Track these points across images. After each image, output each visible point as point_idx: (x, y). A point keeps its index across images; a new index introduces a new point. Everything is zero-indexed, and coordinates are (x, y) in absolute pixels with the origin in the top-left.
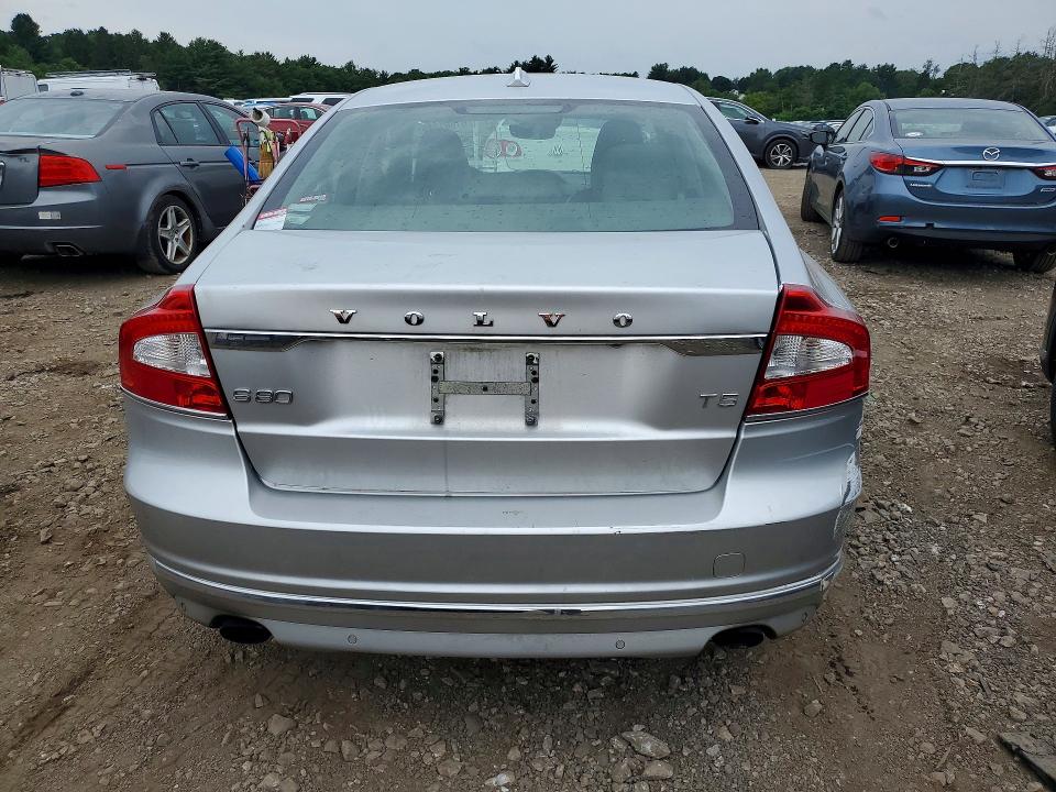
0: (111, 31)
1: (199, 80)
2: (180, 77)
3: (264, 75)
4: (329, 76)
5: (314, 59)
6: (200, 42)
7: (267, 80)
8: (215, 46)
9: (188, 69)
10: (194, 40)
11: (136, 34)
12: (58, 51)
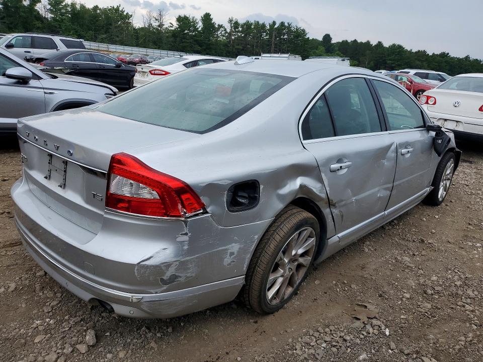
0: (359, 41)
1: (388, 62)
2: (381, 60)
3: (419, 60)
4: (453, 62)
5: (448, 54)
6: (394, 45)
7: (420, 63)
8: (400, 47)
9: (385, 57)
10: (391, 44)
11: (368, 42)
12: (337, 48)
